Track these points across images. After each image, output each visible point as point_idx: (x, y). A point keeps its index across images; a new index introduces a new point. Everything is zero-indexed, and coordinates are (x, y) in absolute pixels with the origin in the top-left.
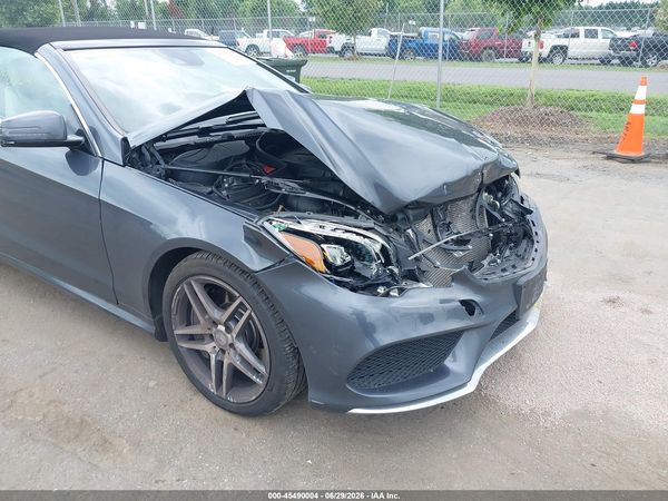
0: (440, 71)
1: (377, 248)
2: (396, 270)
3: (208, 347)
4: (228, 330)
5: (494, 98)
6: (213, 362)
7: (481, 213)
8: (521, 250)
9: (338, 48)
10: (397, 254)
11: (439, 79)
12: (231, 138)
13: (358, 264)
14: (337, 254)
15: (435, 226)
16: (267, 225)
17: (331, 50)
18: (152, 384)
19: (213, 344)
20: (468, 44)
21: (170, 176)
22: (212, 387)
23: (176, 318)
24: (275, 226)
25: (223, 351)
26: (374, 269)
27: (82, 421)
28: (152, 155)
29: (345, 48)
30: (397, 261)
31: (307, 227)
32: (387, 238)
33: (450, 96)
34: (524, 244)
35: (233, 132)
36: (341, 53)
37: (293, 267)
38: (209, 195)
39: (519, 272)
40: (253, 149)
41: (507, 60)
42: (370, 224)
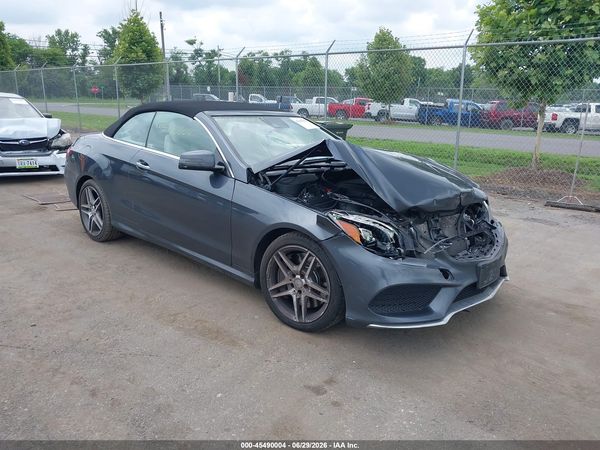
0: (458, 137)
1: (391, 235)
2: (402, 251)
3: (291, 292)
4: (303, 276)
5: (506, 160)
6: (295, 300)
7: (462, 227)
8: (485, 250)
9: (374, 113)
10: (403, 241)
11: (457, 142)
12: (307, 172)
13: (379, 243)
14: (368, 235)
15: (429, 230)
16: (330, 215)
17: (369, 115)
18: (256, 317)
19: (293, 289)
20: (489, 114)
21: (274, 190)
22: (295, 318)
23: (269, 280)
24: (334, 216)
25: (300, 292)
26: (388, 247)
27: (218, 331)
28: (264, 178)
29: (381, 114)
30: (404, 245)
31: (351, 218)
32: (397, 230)
33: (467, 157)
34: (488, 246)
35: (308, 169)
36: (377, 119)
37: (342, 238)
38: (296, 201)
39: (480, 259)
40: (320, 178)
41: (524, 128)
42: (388, 220)
